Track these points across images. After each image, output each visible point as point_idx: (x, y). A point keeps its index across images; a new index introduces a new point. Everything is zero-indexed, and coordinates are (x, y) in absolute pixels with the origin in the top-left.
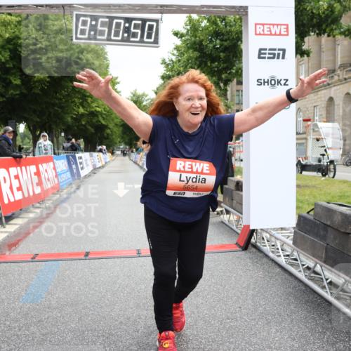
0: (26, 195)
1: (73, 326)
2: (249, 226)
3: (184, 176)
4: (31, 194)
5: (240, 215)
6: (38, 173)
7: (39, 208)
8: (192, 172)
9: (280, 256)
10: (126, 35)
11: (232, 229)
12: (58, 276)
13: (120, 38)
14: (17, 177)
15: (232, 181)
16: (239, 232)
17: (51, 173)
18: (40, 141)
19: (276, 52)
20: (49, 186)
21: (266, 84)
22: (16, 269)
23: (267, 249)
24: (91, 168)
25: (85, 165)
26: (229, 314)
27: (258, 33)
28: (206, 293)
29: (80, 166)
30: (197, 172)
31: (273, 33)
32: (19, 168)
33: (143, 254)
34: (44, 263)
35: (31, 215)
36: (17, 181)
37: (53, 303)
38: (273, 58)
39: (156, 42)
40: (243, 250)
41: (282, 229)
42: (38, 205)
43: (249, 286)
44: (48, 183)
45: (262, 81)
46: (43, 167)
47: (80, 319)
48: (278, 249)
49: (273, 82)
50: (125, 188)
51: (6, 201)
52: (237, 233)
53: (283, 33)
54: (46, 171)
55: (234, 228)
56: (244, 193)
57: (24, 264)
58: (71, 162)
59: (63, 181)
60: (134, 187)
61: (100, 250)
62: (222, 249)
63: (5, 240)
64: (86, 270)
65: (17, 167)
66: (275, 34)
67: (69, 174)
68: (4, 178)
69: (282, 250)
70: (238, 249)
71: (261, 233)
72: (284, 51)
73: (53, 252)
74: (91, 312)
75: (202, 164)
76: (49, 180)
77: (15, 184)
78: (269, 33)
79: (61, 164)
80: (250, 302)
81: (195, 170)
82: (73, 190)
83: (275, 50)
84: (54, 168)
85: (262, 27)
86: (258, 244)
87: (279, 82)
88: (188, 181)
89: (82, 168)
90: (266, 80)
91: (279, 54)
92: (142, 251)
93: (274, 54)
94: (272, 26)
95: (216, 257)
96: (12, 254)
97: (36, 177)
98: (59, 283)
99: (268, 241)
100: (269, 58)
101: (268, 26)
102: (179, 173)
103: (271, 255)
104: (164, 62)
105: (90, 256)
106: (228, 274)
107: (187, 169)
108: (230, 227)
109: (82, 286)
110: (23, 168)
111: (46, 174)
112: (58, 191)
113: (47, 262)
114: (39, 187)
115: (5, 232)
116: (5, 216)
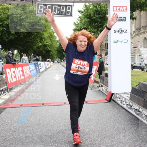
0: (18, 80)
1: (38, 134)
2: (111, 92)
3: (77, 66)
4: (20, 79)
5: (107, 87)
6: (22, 71)
8: (80, 65)
9: (124, 104)
10: (58, 12)
11: (104, 93)
12: (31, 113)
13: (56, 13)
14: (14, 72)
15: (104, 73)
16: (107, 94)
17: (28, 71)
18: (23, 57)
19: (122, 18)
20: (27, 76)
21: (118, 32)
22: (14, 110)
23: (119, 102)
24: (44, 68)
25: (42, 67)
26: (103, 129)
27: (114, 10)
28: (93, 120)
29: (40, 68)
30: (82, 65)
31: (121, 10)
32: (15, 68)
34: (25, 108)
36: (14, 74)
37: (29, 124)
38: (121, 21)
39: (71, 15)
40: (109, 102)
41: (125, 93)
42: (23, 84)
43: (111, 117)
44: (27, 74)
45: (116, 31)
46: (24, 68)
47: (41, 131)
48: (123, 101)
49: (121, 31)
51: (9, 82)
52: (106, 95)
53: (125, 10)
54: (26, 69)
55: (105, 93)
56: (109, 78)
57: (17, 108)
58: (36, 65)
59: (33, 74)
60: (62, 76)
61: (49, 102)
62: (99, 102)
63: (8, 98)
64: (43, 111)
65: (14, 68)
66: (122, 11)
67: (35, 70)
68: (9, 72)
69: (125, 102)
70: (107, 102)
71: (116, 95)
72: (125, 18)
74: (45, 128)
75: (84, 62)
76: (27, 73)
78: (119, 10)
79: (32, 66)
80: (112, 124)
81: (82, 64)
82: (37, 77)
83: (122, 17)
84: (29, 68)
85: (116, 8)
86: (115, 100)
87: (123, 31)
88: (79, 68)
89: (41, 68)
90: (118, 30)
91: (123, 19)
92: (66, 103)
93: (121, 19)
94: (120, 8)
95: (97, 105)
96: (12, 104)
98: (32, 116)
99: (119, 98)
100: (119, 21)
101: (119, 7)
102: (76, 65)
103: (120, 104)
104: (74, 23)
105: (44, 105)
106: (102, 112)
107: (79, 63)
108: (103, 92)
109: (41, 117)
110: (17, 68)
111: (26, 71)
112: (31, 78)
113: (27, 108)
114: (23, 76)
115: (9, 95)
116: (9, 88)
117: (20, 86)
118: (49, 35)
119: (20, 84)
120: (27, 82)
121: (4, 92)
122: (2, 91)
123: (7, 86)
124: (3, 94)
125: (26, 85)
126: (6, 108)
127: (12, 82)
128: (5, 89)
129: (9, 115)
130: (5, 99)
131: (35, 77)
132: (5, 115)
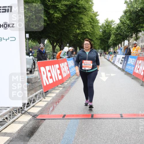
0: (55, 81)
4: (57, 80)
6: (59, 69)
7: (61, 87)
12: (79, 128)
14: (49, 71)
17: (66, 68)
20: (65, 75)
22: (55, 123)
32: (50, 66)
33: (124, 117)
34: (69, 120)
35: (58, 91)
36: (50, 73)
42: (60, 86)
44: (65, 73)
46: (62, 65)
50: (106, 76)
51: (45, 85)
54: (63, 67)
57: (59, 120)
59: (73, 72)
60: (111, 75)
63: (46, 105)
64: (94, 125)
68: (44, 72)
73: (73, 114)
77: (49, 75)
82: (77, 77)
84: (67, 65)
92: (123, 115)
96: (51, 114)
97: (59, 70)
98: (80, 133)
104: (126, 2)
105: (94, 117)
109: (93, 135)
110: (52, 66)
111: (63, 69)
112: (70, 78)
113: (71, 120)
114: (61, 76)
115: (46, 101)
116: (45, 92)
117: (57, 88)
118: (90, 19)
119: (58, 86)
120: (67, 83)
121: (39, 98)
122: (37, 97)
123: (42, 90)
124: (38, 99)
125: (64, 87)
126: (45, 120)
127: (48, 84)
128: (41, 94)
129: (50, 130)
130: (42, 106)
131: (75, 76)
132: (45, 130)
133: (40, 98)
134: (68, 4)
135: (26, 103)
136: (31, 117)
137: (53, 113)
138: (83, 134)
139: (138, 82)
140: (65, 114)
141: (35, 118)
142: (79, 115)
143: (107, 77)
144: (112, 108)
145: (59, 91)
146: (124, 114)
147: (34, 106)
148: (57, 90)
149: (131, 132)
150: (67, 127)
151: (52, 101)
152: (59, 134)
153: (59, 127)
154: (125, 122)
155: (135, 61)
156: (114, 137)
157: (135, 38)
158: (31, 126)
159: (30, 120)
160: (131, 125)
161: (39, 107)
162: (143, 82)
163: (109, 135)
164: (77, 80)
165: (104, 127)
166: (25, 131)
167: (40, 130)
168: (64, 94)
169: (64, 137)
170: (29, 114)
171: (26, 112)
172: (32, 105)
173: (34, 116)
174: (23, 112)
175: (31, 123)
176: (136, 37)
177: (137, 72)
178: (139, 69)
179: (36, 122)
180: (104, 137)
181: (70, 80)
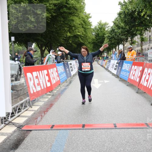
0: (43, 88)
6: (48, 75)
7: (50, 95)
12: (68, 140)
14: (37, 77)
17: (55, 74)
20: (55, 82)
22: (43, 134)
25: (73, 68)
29: (70, 69)
32: (38, 72)
33: (117, 127)
34: (58, 131)
36: (37, 79)
42: (49, 93)
44: (54, 80)
46: (51, 71)
50: (99, 83)
51: (32, 92)
54: (52, 73)
57: (46, 131)
59: (62, 79)
60: (104, 82)
61: (91, 123)
63: (32, 115)
64: (85, 136)
65: (36, 72)
68: (30, 78)
73: (63, 124)
76: (54, 78)
77: (36, 81)
79: (60, 68)
82: (67, 83)
84: (57, 71)
89: (72, 70)
92: (117, 125)
96: (38, 125)
97: (47, 77)
98: (70, 145)
105: (85, 128)
109: (84, 147)
110: (40, 72)
111: (52, 75)
112: (60, 85)
113: (60, 131)
114: (49, 83)
115: (32, 111)
116: (31, 101)
117: (45, 96)
118: (82, 21)
119: (46, 94)
120: (56, 91)
122: (23, 106)
123: (28, 98)
124: (24, 108)
125: (53, 95)
126: (31, 131)
127: (35, 91)
128: (27, 102)
129: (36, 142)
130: (28, 116)
131: (65, 83)
132: (31, 142)
133: (27, 107)
134: (57, 3)
135: (10, 113)
136: (16, 128)
137: (41, 124)
138: (73, 146)
139: (134, 89)
140: (53, 124)
141: (21, 129)
142: (69, 125)
143: (101, 84)
144: (105, 117)
145: (48, 99)
146: (119, 124)
147: (19, 115)
148: (45, 98)
149: (126, 143)
150: (55, 139)
151: (40, 110)
152: (47, 147)
153: (47, 139)
154: (119, 132)
155: (130, 66)
156: (107, 149)
157: (131, 42)
158: (16, 138)
159: (15, 131)
160: (125, 135)
161: (26, 117)
162: (139, 89)
163: (101, 147)
164: (68, 87)
165: (96, 138)
166: (9, 143)
167: (25, 142)
168: (52, 103)
169: (52, 150)
170: (14, 125)
171: (10, 122)
172: (17, 115)
173: (20, 127)
174: (7, 122)
175: (15, 134)
176: (131, 40)
177: (132, 79)
178: (134, 75)
179: (22, 134)
180: (96, 149)
181: (60, 87)
